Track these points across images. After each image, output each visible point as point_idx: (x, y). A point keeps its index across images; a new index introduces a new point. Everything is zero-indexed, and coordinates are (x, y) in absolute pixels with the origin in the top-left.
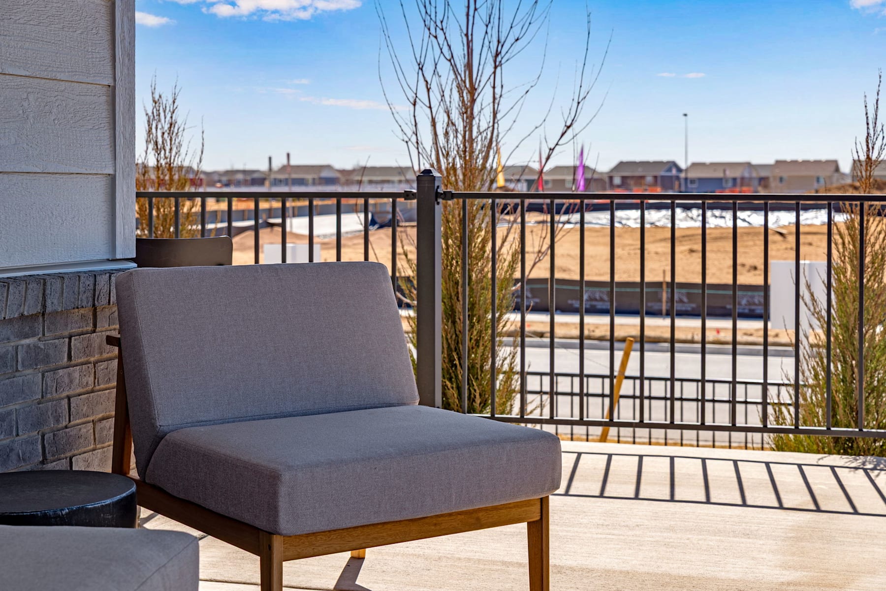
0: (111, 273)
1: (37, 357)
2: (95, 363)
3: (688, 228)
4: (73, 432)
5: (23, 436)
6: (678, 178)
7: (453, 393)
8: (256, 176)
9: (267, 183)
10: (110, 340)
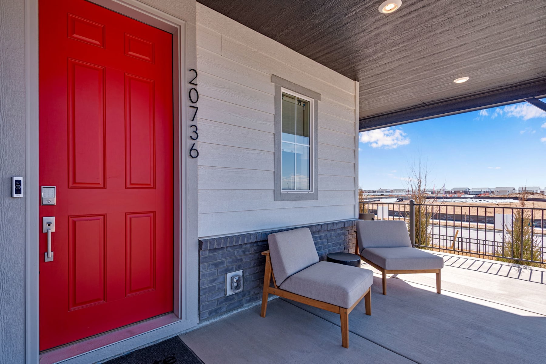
0: (355, 220)
1: (343, 234)
2: (352, 235)
3: (472, 203)
4: (349, 245)
5: (341, 246)
6: (469, 191)
7: (417, 240)
8: (374, 191)
9: (376, 192)
10: (355, 231)
